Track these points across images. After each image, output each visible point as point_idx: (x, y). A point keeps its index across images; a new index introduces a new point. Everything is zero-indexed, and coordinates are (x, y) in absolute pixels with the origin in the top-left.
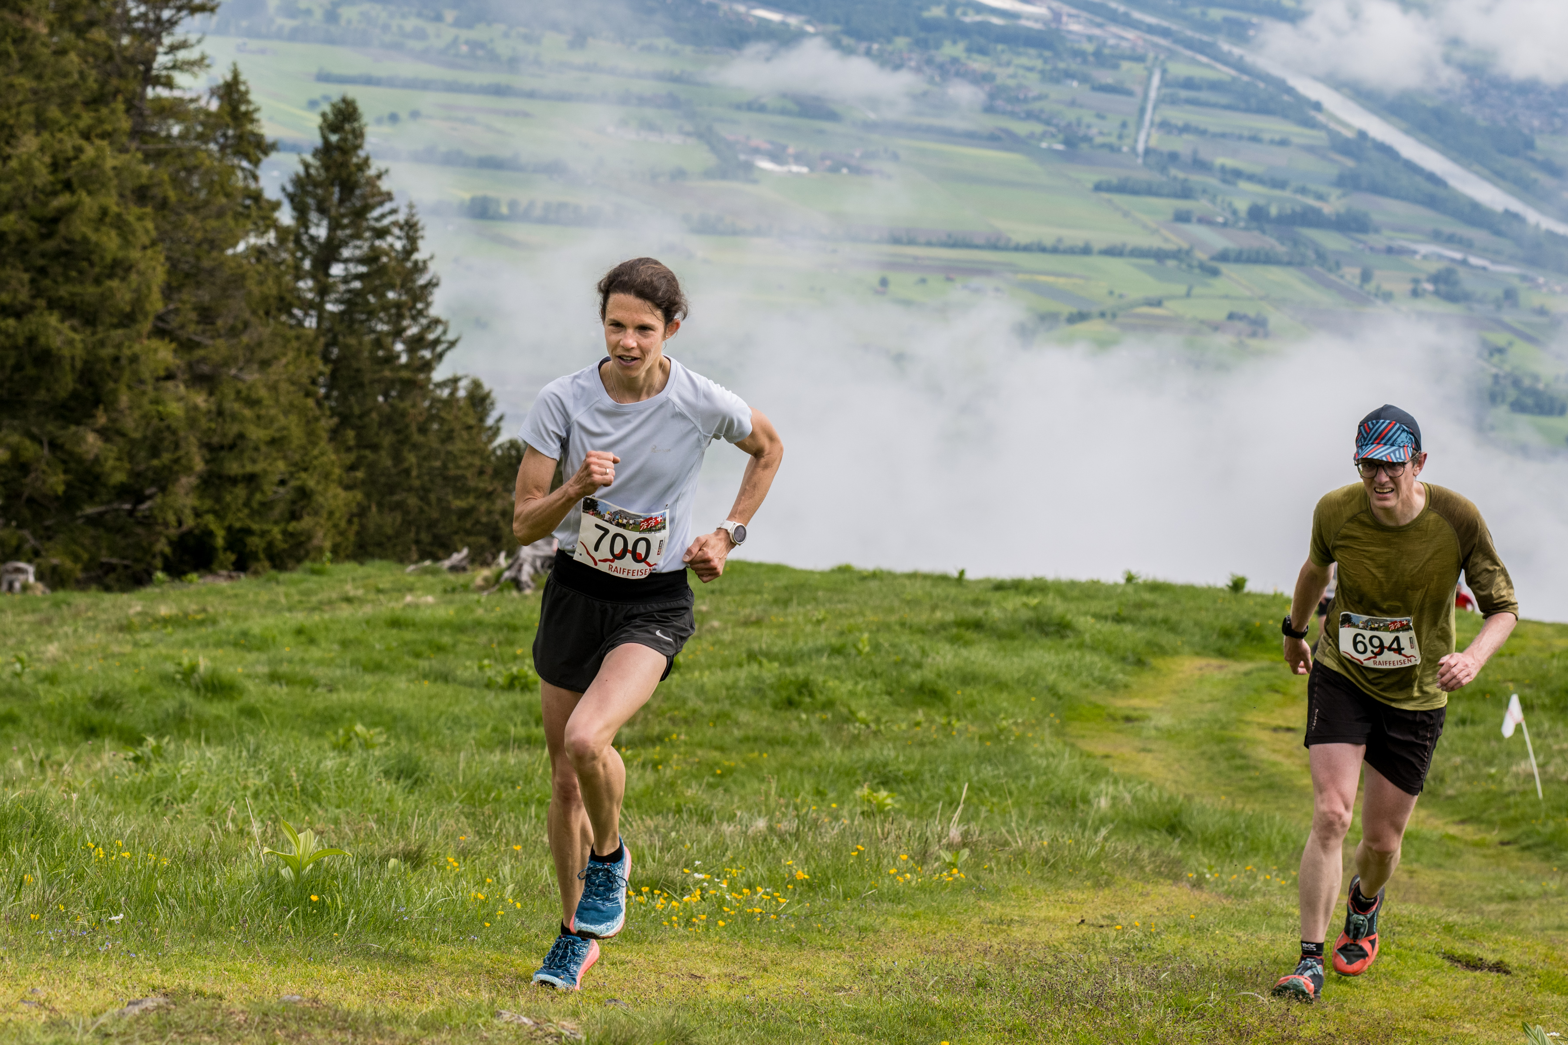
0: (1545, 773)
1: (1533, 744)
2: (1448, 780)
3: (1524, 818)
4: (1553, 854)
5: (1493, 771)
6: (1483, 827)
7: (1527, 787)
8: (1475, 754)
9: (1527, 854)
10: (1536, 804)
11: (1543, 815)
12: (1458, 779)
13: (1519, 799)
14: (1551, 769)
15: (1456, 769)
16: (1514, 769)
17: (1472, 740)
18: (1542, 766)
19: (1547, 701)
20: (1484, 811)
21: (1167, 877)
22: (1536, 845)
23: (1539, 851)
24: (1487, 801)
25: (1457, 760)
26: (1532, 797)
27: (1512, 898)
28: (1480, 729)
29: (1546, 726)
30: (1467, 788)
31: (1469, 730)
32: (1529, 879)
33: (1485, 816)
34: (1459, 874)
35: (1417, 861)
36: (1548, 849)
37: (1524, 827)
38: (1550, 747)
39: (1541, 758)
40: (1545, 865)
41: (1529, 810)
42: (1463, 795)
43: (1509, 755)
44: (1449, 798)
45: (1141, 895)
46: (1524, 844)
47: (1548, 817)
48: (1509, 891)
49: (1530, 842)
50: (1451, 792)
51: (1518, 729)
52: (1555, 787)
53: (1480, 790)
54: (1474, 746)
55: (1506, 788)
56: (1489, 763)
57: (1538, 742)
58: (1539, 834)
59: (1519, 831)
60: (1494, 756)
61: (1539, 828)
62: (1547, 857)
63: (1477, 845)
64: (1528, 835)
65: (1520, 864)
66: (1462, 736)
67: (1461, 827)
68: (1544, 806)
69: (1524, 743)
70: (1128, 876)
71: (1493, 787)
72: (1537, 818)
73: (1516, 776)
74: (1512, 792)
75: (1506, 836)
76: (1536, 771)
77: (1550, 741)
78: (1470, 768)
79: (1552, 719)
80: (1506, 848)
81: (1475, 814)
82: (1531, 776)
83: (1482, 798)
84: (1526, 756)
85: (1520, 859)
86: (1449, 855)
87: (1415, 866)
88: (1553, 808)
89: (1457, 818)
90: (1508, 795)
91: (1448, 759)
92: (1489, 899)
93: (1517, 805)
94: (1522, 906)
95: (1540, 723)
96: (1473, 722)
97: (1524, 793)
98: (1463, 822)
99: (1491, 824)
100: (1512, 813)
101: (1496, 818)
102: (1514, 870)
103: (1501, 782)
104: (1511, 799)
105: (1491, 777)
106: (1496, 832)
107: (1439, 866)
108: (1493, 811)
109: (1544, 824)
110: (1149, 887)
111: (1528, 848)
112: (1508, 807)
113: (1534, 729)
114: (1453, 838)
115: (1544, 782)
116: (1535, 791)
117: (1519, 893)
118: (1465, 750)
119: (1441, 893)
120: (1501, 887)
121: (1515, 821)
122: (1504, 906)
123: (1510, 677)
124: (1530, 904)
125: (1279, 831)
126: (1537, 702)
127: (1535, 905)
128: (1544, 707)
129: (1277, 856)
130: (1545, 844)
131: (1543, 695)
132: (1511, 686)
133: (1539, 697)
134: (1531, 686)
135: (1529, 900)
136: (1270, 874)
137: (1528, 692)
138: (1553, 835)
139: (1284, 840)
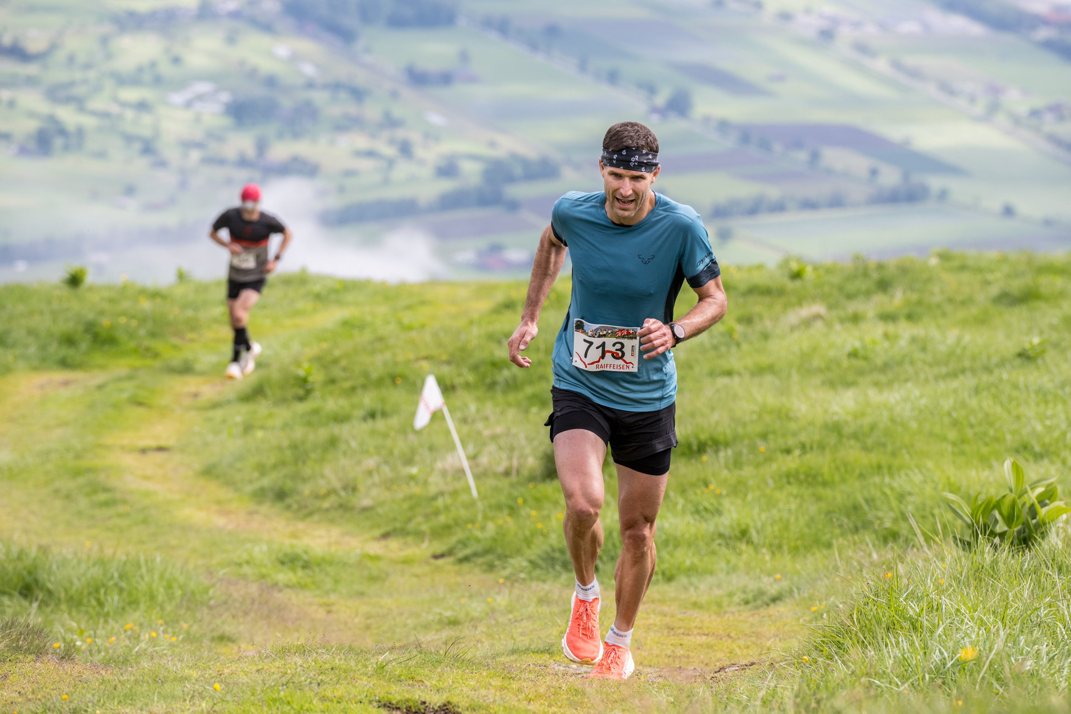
0: (477, 465)
1: (459, 432)
2: (362, 488)
3: (457, 523)
4: (497, 563)
5: (414, 470)
6: (410, 539)
7: (458, 485)
8: (391, 453)
9: (466, 567)
10: (471, 504)
11: (480, 517)
12: (374, 485)
13: (448, 500)
14: (484, 460)
15: (370, 473)
16: (439, 465)
17: (385, 435)
18: (473, 458)
19: (471, 378)
20: (409, 520)
21: (28, 651)
22: (476, 554)
23: (480, 560)
24: (411, 508)
25: (370, 462)
26: (464, 497)
28: (394, 421)
29: (473, 407)
30: (386, 495)
31: (380, 424)
32: (471, 597)
33: (411, 526)
34: (387, 602)
35: (334, 591)
36: (489, 557)
37: (459, 535)
38: (479, 433)
39: (471, 449)
40: (490, 577)
41: (463, 513)
42: (382, 504)
43: (431, 448)
44: (365, 509)
46: (461, 554)
47: (486, 518)
48: (448, 614)
49: (468, 551)
50: (366, 502)
51: (436, 415)
52: (491, 482)
53: (400, 495)
54: (389, 443)
55: (433, 490)
56: (409, 462)
57: (465, 429)
58: (478, 540)
59: (454, 539)
60: (413, 451)
61: (478, 534)
62: (491, 567)
63: (405, 562)
64: (464, 543)
65: (460, 579)
66: (373, 433)
67: (383, 543)
68: (480, 505)
69: (448, 433)
71: (416, 490)
72: (473, 521)
73: (444, 473)
74: (441, 494)
75: (439, 547)
76: (466, 465)
77: (480, 426)
78: (386, 469)
79: (479, 399)
80: (440, 562)
81: (398, 525)
82: (460, 471)
83: (405, 506)
84: (452, 447)
85: (458, 573)
86: (373, 579)
87: (333, 598)
88: (490, 507)
89: (377, 533)
90: (434, 498)
91: (359, 463)
92: (426, 627)
93: (447, 508)
94: (466, 631)
95: (466, 406)
96: (384, 414)
97: (455, 493)
98: (385, 536)
99: (419, 535)
100: (442, 519)
101: (425, 527)
102: (453, 588)
103: (426, 483)
104: (440, 502)
105: (412, 478)
106: (425, 544)
107: (362, 594)
108: (419, 519)
109: (483, 528)
110: (7, 668)
111: (466, 559)
112: (437, 513)
113: (459, 415)
114: (376, 558)
115: (477, 477)
116: (467, 489)
117: (462, 616)
118: (378, 449)
119: (368, 627)
120: (438, 610)
121: (447, 529)
122: (447, 633)
123: (423, 353)
124: (475, 627)
125: (162, 577)
126: (458, 381)
127: (482, 628)
128: (467, 386)
129: (162, 608)
130: (487, 552)
131: (465, 371)
132: (425, 365)
133: (460, 375)
134: (449, 363)
135: (474, 622)
136: (156, 631)
137: (446, 370)
138: (494, 540)
139: (169, 587)
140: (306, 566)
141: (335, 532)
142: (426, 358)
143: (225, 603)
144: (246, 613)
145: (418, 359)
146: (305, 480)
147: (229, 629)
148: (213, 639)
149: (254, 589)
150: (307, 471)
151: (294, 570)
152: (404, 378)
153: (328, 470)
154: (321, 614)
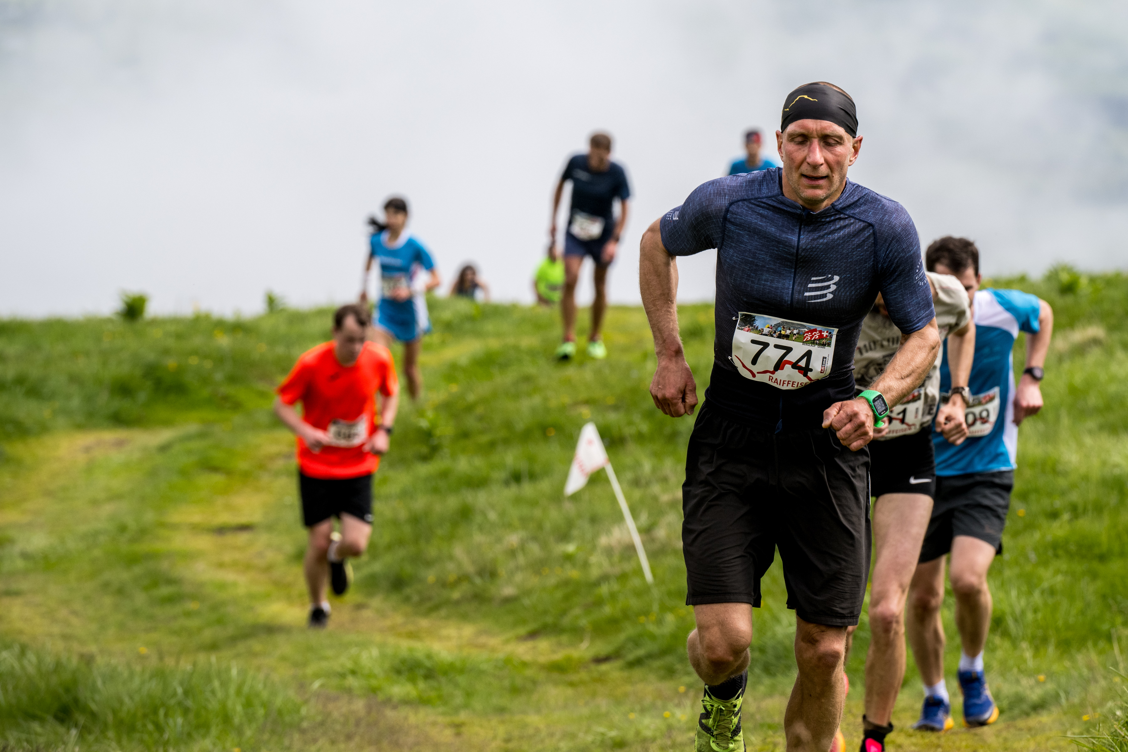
0: (653, 540)
1: (628, 497)
2: (502, 572)
3: (627, 615)
4: (678, 667)
5: (571, 548)
6: (564, 638)
7: (627, 567)
8: (540, 527)
9: (637, 673)
10: (643, 591)
11: (655, 607)
12: (518, 568)
13: (615, 587)
14: (661, 533)
15: (512, 553)
16: (603, 541)
17: (533, 503)
18: (646, 531)
19: (644, 427)
20: (564, 613)
22: (650, 656)
23: (657, 664)
24: (567, 598)
25: (513, 539)
26: (635, 582)
27: (619, 745)
28: (545, 485)
29: (647, 466)
30: (534, 581)
31: (527, 489)
32: (643, 711)
33: (566, 621)
34: (534, 720)
35: (466, 706)
36: (669, 659)
37: (629, 631)
38: (655, 499)
39: (644, 520)
40: (668, 685)
41: (634, 603)
42: (528, 593)
43: (594, 520)
44: (508, 600)
46: (631, 657)
48: (613, 733)
49: (641, 652)
50: (508, 591)
52: (671, 561)
53: (552, 581)
54: (537, 513)
55: (595, 573)
56: (564, 537)
57: (637, 494)
58: (653, 637)
59: (622, 637)
60: (570, 524)
61: (652, 628)
62: (670, 672)
63: (558, 668)
64: (636, 642)
65: (628, 689)
66: (518, 501)
67: (530, 643)
68: (656, 593)
69: (615, 499)
71: (573, 573)
72: (646, 613)
73: (609, 551)
74: (605, 578)
75: (602, 648)
76: (637, 540)
77: (656, 489)
78: (535, 549)
79: (657, 455)
80: (604, 667)
81: (549, 619)
82: (630, 549)
83: (559, 595)
84: (619, 518)
85: (628, 681)
86: (517, 690)
87: (464, 716)
88: (669, 594)
89: (522, 631)
90: (597, 583)
91: (499, 540)
93: (613, 596)
95: (638, 464)
96: (533, 477)
97: (623, 577)
98: (533, 635)
99: (577, 632)
100: (608, 610)
101: (584, 622)
102: (619, 700)
103: (586, 565)
104: (604, 589)
105: (568, 558)
106: (585, 645)
107: (501, 710)
108: (577, 611)
109: (660, 622)
111: (637, 663)
112: (599, 603)
113: (629, 475)
114: (521, 663)
115: (653, 555)
116: (639, 572)
117: (630, 736)
118: (524, 521)
120: (601, 729)
121: (614, 623)
123: (583, 395)
125: (239, 691)
126: (628, 431)
128: (641, 438)
130: (664, 652)
131: (637, 418)
132: (585, 411)
133: (630, 423)
134: (616, 408)
135: (645, 743)
137: (613, 418)
138: (673, 637)
139: (249, 704)
140: (429, 675)
141: (468, 629)
142: (587, 402)
143: (322, 724)
144: (349, 738)
145: (577, 404)
146: (428, 564)
149: (359, 706)
150: (431, 551)
151: (413, 681)
152: (559, 428)
153: (458, 550)
154: (447, 736)
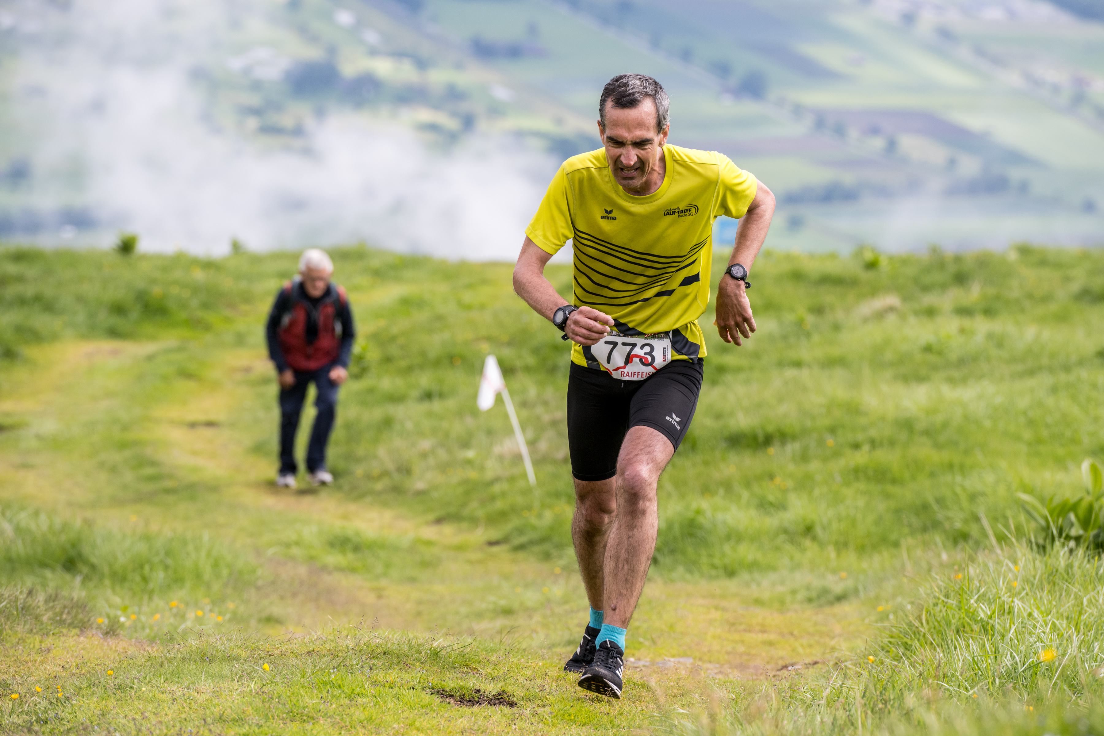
0: (537, 451)
1: (518, 415)
2: (416, 470)
3: (513, 510)
4: (554, 552)
5: (471, 454)
6: (465, 525)
7: (515, 471)
8: (447, 435)
9: (521, 555)
10: (527, 491)
11: (537, 504)
12: (429, 468)
13: (505, 486)
14: (543, 446)
15: (424, 456)
16: (497, 449)
17: (442, 417)
18: (530, 444)
19: (531, 361)
20: (464, 505)
21: (71, 625)
22: (532, 543)
23: (536, 549)
24: (467, 493)
25: (426, 444)
26: (520, 484)
27: (508, 612)
28: (451, 403)
29: (532, 392)
30: (441, 479)
31: (437, 406)
32: (526, 586)
33: (465, 511)
34: (439, 588)
35: (385, 575)
36: (547, 546)
37: (515, 521)
38: (539, 418)
39: (530, 434)
40: (546, 567)
41: (520, 500)
42: (435, 487)
43: (489, 432)
44: (420, 493)
45: (40, 651)
46: (516, 542)
47: (543, 505)
48: (503, 603)
49: (524, 539)
50: (420, 485)
51: (499, 399)
52: (550, 468)
54: (445, 425)
55: (489, 475)
56: (466, 445)
57: (525, 413)
58: (534, 528)
59: (509, 526)
60: (470, 435)
61: (534, 521)
62: (547, 556)
63: (460, 548)
64: (520, 531)
65: (514, 568)
66: (429, 414)
67: (436, 528)
68: (537, 492)
69: (507, 416)
70: (19, 629)
71: (473, 474)
72: (530, 509)
73: (500, 458)
74: (497, 479)
75: (494, 534)
76: (524, 450)
77: (539, 410)
78: (442, 454)
80: (495, 549)
81: (452, 510)
82: (519, 457)
83: (460, 490)
84: (510, 432)
85: (513, 561)
86: (425, 564)
87: (383, 583)
88: (549, 494)
89: (431, 517)
90: (492, 482)
91: (414, 445)
92: (480, 615)
93: (503, 494)
94: (521, 621)
95: (526, 389)
96: (441, 396)
97: (512, 479)
98: (439, 521)
99: (474, 521)
100: (499, 505)
101: (480, 513)
102: (506, 577)
103: (482, 468)
104: (497, 488)
105: (469, 462)
106: (480, 530)
107: (412, 580)
108: (474, 504)
109: (540, 516)
110: (49, 641)
111: (521, 547)
112: (493, 498)
113: (519, 398)
114: (429, 543)
115: (537, 463)
116: (525, 475)
117: (516, 604)
118: (434, 431)
119: (419, 614)
120: (492, 598)
121: (503, 515)
122: (500, 622)
123: (483, 333)
124: (530, 617)
125: (209, 554)
126: (518, 363)
127: (537, 618)
128: (528, 369)
129: (208, 586)
130: (543, 540)
131: (525, 353)
132: (486, 346)
133: (520, 357)
134: (510, 344)
135: (529, 611)
136: (202, 609)
137: (507, 352)
138: (552, 528)
139: (216, 565)
140: (357, 548)
141: (388, 515)
142: (489, 339)
143: (273, 583)
144: (294, 595)
145: (477, 340)
146: (358, 460)
147: (277, 610)
148: (260, 621)
149: (302, 571)
150: (361, 451)
151: (343, 552)
152: (463, 358)
153: (382, 451)
154: (371, 598)
